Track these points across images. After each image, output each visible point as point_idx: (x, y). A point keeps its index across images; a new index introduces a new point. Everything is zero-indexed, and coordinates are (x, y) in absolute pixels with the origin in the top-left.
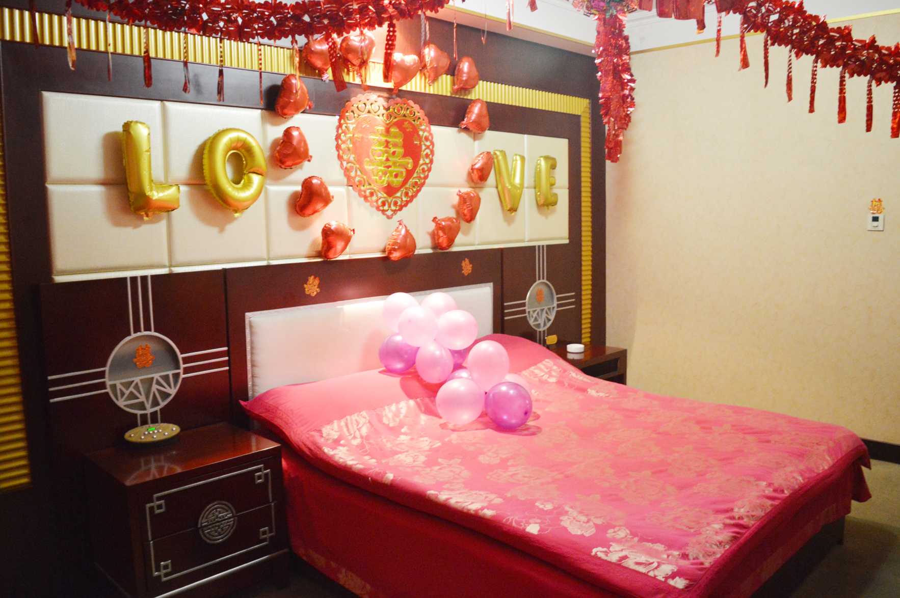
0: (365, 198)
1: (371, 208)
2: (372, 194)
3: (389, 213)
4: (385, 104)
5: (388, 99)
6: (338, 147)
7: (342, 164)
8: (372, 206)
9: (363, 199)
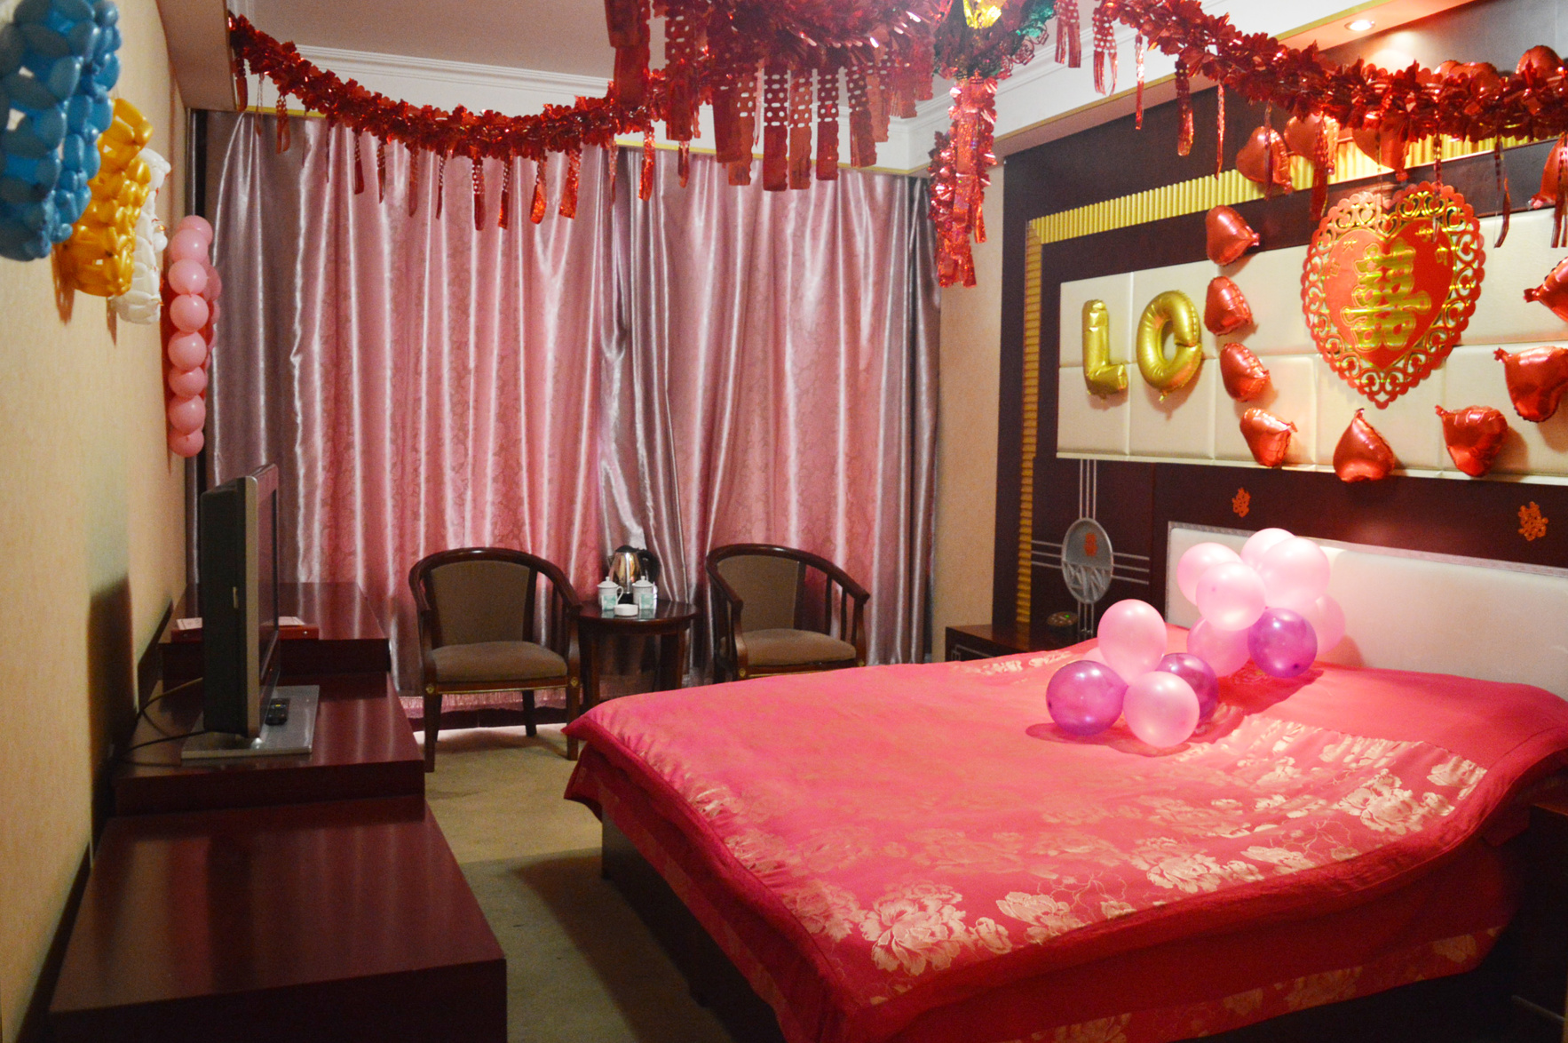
0: (1341, 371)
1: (1349, 388)
2: (1351, 366)
3: (1382, 397)
4: (1386, 203)
5: (1392, 192)
6: (1304, 293)
7: (1308, 319)
8: (1352, 385)
9: (1337, 373)
